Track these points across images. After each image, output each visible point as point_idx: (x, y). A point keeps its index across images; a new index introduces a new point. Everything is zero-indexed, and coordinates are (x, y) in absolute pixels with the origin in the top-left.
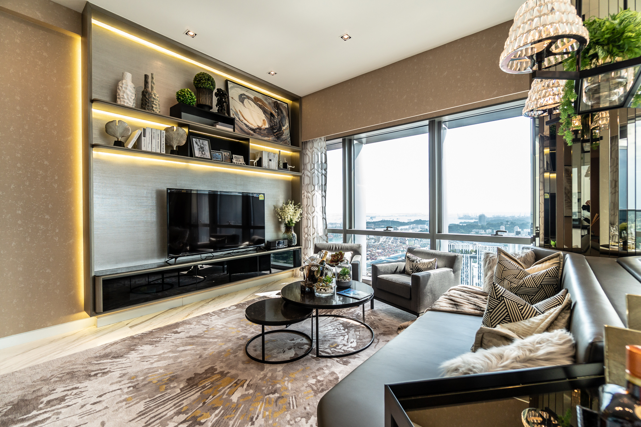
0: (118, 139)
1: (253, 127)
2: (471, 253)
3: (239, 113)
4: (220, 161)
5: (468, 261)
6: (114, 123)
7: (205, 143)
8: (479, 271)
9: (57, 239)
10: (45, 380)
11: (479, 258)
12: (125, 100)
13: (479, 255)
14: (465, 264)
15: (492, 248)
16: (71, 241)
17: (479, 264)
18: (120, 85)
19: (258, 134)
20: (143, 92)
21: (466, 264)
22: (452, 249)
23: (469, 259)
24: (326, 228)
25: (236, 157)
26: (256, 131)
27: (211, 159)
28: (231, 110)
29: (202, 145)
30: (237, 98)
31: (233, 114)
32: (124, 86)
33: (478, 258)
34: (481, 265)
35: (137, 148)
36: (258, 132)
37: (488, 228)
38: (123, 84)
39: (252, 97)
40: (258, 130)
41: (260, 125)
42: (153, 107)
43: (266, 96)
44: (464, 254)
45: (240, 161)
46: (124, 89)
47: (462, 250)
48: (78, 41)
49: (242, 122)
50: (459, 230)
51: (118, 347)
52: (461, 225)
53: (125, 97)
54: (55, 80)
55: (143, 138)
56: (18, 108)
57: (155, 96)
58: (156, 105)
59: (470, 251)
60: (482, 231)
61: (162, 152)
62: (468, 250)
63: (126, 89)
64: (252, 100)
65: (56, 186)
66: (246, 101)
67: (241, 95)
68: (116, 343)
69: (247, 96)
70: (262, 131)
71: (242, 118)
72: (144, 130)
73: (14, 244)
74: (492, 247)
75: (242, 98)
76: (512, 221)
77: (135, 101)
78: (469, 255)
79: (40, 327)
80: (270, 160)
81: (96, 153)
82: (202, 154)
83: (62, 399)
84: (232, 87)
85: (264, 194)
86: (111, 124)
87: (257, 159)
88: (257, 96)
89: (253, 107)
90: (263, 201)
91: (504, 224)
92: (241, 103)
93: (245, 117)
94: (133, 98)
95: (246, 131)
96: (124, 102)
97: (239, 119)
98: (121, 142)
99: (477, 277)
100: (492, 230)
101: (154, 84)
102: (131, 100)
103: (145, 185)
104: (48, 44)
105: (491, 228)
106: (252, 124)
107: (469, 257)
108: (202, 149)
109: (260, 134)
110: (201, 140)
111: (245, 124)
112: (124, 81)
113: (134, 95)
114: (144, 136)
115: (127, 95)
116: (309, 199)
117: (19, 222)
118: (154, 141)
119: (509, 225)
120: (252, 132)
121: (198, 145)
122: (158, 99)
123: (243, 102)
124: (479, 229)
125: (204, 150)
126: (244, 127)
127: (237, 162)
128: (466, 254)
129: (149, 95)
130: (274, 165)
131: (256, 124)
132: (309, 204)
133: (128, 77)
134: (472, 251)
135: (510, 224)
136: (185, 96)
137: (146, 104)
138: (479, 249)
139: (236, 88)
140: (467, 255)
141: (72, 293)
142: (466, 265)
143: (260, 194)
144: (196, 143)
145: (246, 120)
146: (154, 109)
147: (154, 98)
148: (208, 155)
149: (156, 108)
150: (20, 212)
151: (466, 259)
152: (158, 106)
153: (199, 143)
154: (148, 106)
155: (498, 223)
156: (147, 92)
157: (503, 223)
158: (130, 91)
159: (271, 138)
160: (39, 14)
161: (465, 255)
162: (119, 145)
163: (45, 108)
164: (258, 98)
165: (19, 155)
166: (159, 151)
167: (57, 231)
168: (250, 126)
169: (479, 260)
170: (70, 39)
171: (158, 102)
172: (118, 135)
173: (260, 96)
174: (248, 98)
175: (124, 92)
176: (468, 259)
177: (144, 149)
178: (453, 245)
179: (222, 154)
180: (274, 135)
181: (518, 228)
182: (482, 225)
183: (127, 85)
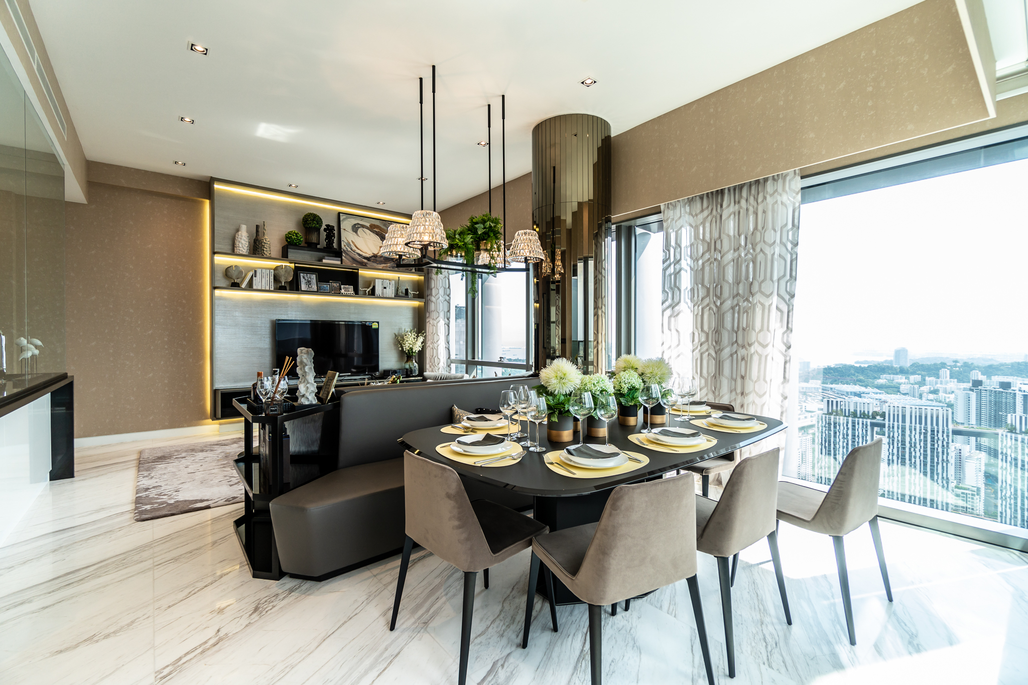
0: (234, 281)
1: (368, 256)
2: (874, 418)
3: (351, 243)
4: (327, 292)
5: (866, 431)
6: (231, 268)
7: (312, 277)
8: (891, 451)
9: (191, 360)
10: (177, 451)
11: (889, 426)
12: (240, 249)
13: (889, 421)
14: (860, 436)
15: (918, 410)
16: (201, 362)
17: (889, 437)
18: (237, 236)
19: (373, 262)
20: (254, 240)
21: (863, 437)
22: (835, 408)
23: (869, 427)
24: (449, 358)
25: (344, 288)
26: (370, 259)
27: (317, 292)
28: (342, 242)
29: (309, 279)
30: (349, 229)
31: (345, 246)
32: (239, 237)
33: (887, 426)
34: (893, 440)
35: (250, 287)
36: (373, 260)
37: (914, 373)
38: (238, 235)
39: (368, 225)
40: (373, 258)
41: (376, 253)
42: (264, 250)
43: (384, 222)
44: (859, 418)
45: (348, 291)
46: (239, 239)
47: (856, 411)
48: (207, 203)
49: (354, 252)
50: (854, 375)
51: (228, 441)
52: (858, 365)
53: (240, 246)
54: (190, 237)
55: (254, 278)
56: (166, 262)
57: (266, 240)
58: (266, 248)
59: (870, 414)
60: (901, 379)
61: (271, 289)
62: (866, 412)
63: (241, 239)
64: (367, 228)
65: (190, 319)
66: (360, 231)
67: (355, 225)
68: (227, 440)
69: (361, 225)
70: (377, 258)
71: (354, 248)
72: (255, 271)
73: (162, 363)
74: (917, 407)
75: (355, 229)
76: (967, 361)
77: (248, 248)
78: (869, 421)
79: (179, 427)
80: (385, 288)
81: (217, 292)
82: (309, 287)
83: (185, 457)
84: (344, 219)
85: (378, 322)
86: (229, 269)
87: (371, 288)
88: (373, 223)
89: (368, 235)
90: (377, 330)
91: (949, 366)
92: (354, 233)
93: (358, 247)
94: (247, 246)
95: (359, 260)
96: (239, 250)
97: (351, 249)
98: (236, 283)
99: (886, 461)
100: (922, 376)
101: (265, 230)
102: (245, 248)
103: (259, 316)
104: (186, 210)
105: (919, 372)
106: (366, 253)
107: (869, 424)
108: (309, 283)
109: (375, 262)
110: (308, 275)
111: (357, 253)
112: (240, 232)
113: (248, 243)
114: (255, 277)
115: (242, 244)
116: (434, 327)
117: (166, 347)
118: (263, 280)
119: (959, 367)
120: (365, 261)
121: (305, 280)
122: (269, 243)
123: (356, 232)
124: (894, 374)
125: (310, 284)
126: (357, 257)
127: (345, 292)
128: (864, 418)
129: (259, 242)
130: (390, 292)
131: (371, 251)
132: (434, 332)
133: (244, 228)
134: (875, 414)
135: (962, 366)
136: (292, 238)
137: (257, 250)
138: (889, 411)
139: (348, 220)
140: (865, 420)
141: (201, 403)
142: (863, 439)
143: (373, 322)
144: (304, 277)
145: (359, 249)
146: (265, 252)
147: (265, 243)
148: (315, 288)
149: (267, 251)
150: (166, 339)
151: (863, 427)
152: (268, 249)
153: (306, 278)
154: (258, 251)
155: (935, 364)
156: (257, 240)
157: (945, 364)
158: (244, 240)
159: (388, 265)
160: (179, 190)
161: (861, 420)
162: (235, 285)
163: (183, 260)
164: (374, 225)
165: (166, 297)
166: (267, 288)
167: (191, 354)
168: (364, 255)
169: (889, 430)
170: (202, 203)
171: (268, 245)
172: (234, 277)
173: (377, 223)
174: (363, 226)
175: (239, 242)
176: (866, 427)
177: (255, 287)
178: (837, 402)
179: (330, 285)
180: (394, 261)
181: (980, 373)
182: (900, 367)
183: (242, 236)
